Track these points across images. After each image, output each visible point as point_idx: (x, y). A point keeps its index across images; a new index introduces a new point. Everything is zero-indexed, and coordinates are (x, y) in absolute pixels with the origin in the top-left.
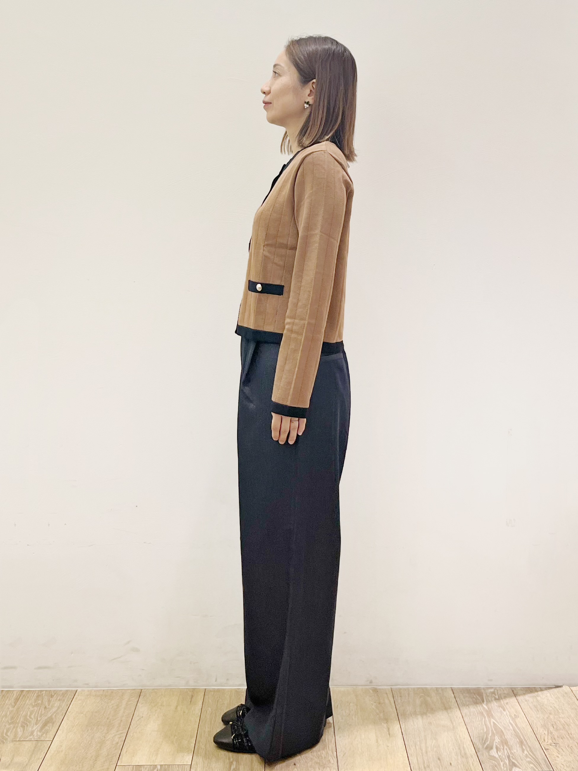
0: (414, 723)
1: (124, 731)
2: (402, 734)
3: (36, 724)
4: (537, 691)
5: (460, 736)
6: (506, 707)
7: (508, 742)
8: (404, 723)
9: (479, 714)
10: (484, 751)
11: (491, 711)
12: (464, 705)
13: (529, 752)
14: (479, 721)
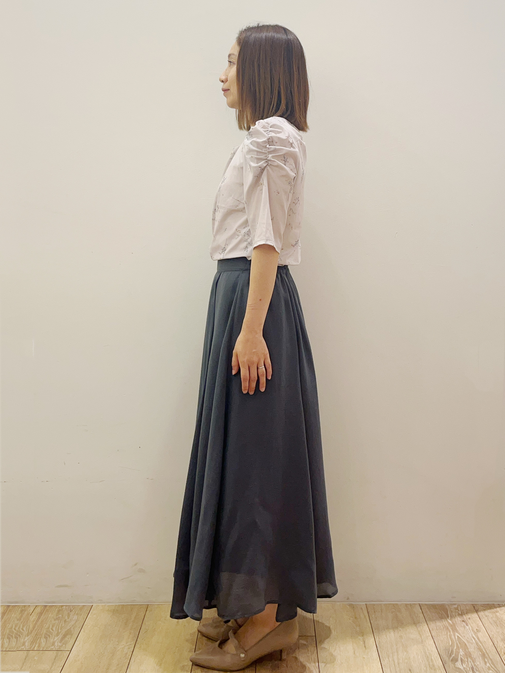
0: (386, 636)
1: (132, 642)
2: (377, 647)
3: (57, 636)
4: (496, 607)
5: (428, 649)
6: (468, 622)
7: (471, 655)
8: (378, 636)
9: (445, 629)
10: (450, 663)
11: (455, 625)
12: (431, 620)
13: (492, 665)
14: (445, 635)
